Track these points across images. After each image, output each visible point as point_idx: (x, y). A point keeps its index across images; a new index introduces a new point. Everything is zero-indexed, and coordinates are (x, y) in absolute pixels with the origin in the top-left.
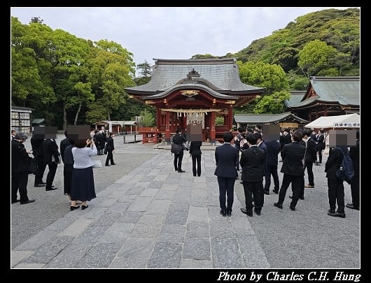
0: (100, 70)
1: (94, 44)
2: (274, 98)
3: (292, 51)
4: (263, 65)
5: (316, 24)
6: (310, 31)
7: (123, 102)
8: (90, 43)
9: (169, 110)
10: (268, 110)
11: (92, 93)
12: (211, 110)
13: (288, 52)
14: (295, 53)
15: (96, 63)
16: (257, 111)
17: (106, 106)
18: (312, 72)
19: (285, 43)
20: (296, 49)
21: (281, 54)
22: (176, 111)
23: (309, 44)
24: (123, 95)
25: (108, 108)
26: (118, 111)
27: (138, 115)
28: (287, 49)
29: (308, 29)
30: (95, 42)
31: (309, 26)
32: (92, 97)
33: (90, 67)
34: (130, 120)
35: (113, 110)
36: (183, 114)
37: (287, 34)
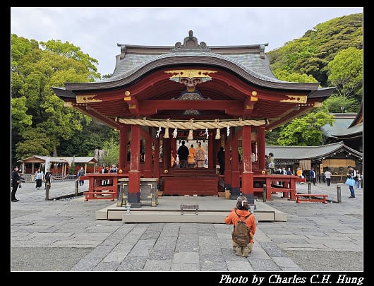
0: (42, 79)
1: (40, 46)
2: (308, 122)
3: (318, 62)
4: (287, 75)
5: (345, 30)
6: (338, 38)
7: (79, 127)
8: (35, 45)
9: (138, 122)
10: (299, 139)
11: (28, 113)
12: (241, 123)
13: (312, 64)
14: (322, 65)
15: (37, 69)
16: (283, 141)
17: (52, 134)
18: (350, 89)
19: (307, 52)
20: (324, 61)
21: (304, 66)
22: (154, 123)
23: (343, 53)
24: (78, 118)
25: (54, 137)
26: (70, 142)
27: (99, 148)
28: (311, 60)
29: (335, 36)
30: (41, 43)
31: (336, 33)
32: (28, 120)
33: (26, 74)
34: (86, 155)
35: (62, 141)
36: (171, 130)
37: (307, 43)
